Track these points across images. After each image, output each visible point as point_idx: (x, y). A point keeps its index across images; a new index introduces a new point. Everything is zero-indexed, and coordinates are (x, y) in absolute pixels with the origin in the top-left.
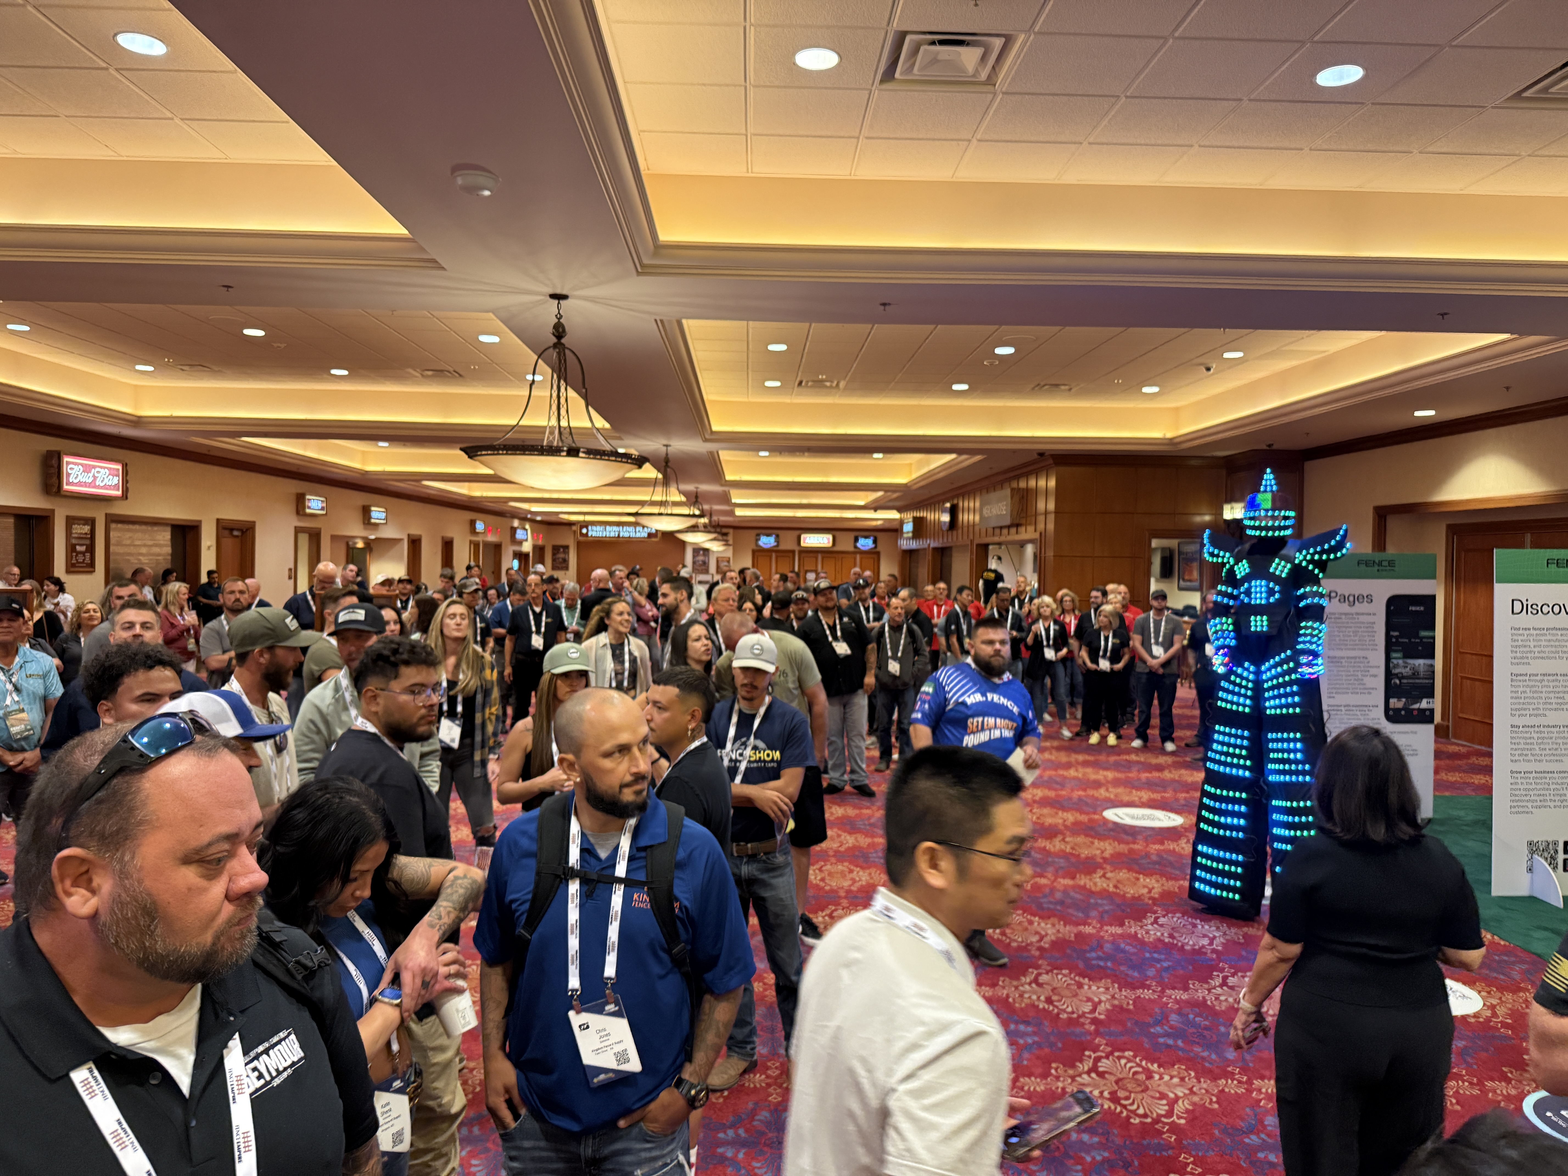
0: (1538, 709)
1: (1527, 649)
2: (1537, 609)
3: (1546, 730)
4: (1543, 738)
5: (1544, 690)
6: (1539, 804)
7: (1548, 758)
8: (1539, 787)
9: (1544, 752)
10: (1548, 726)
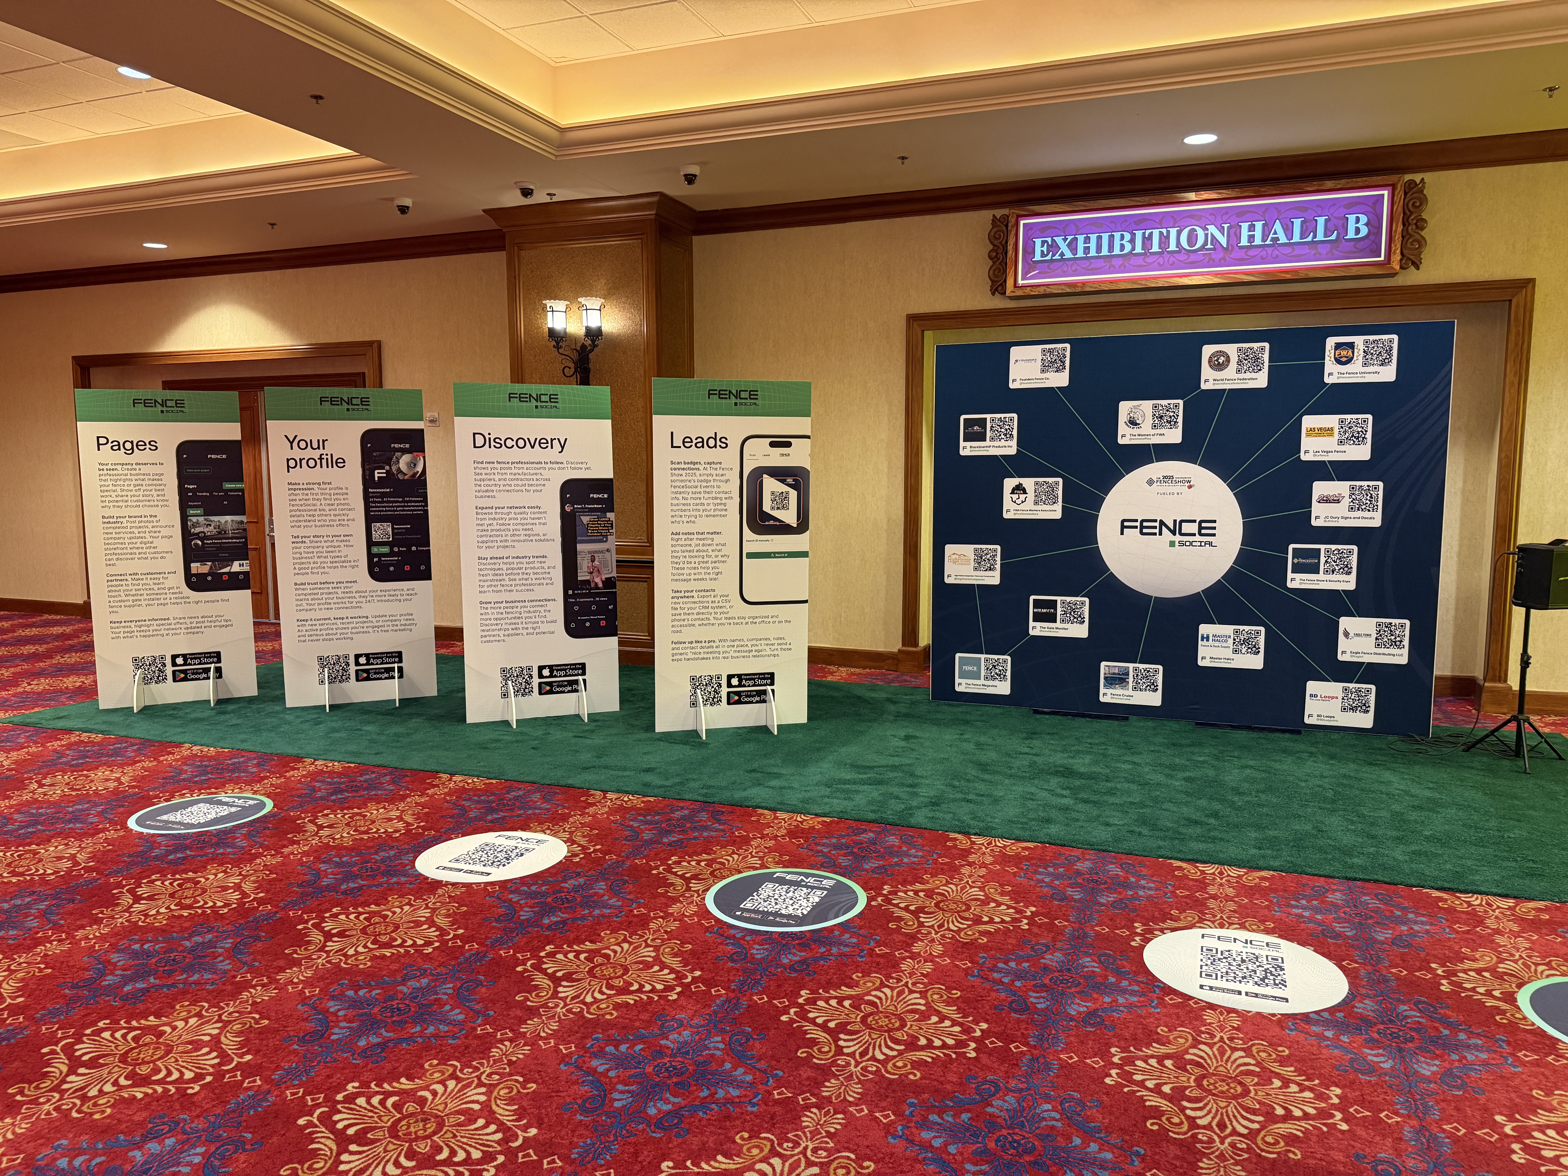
0: (506, 541)
1: (492, 482)
2: (499, 443)
3: (516, 560)
4: (513, 569)
5: (512, 522)
6: (511, 632)
7: (519, 588)
8: (510, 616)
9: (513, 583)
10: (518, 557)
